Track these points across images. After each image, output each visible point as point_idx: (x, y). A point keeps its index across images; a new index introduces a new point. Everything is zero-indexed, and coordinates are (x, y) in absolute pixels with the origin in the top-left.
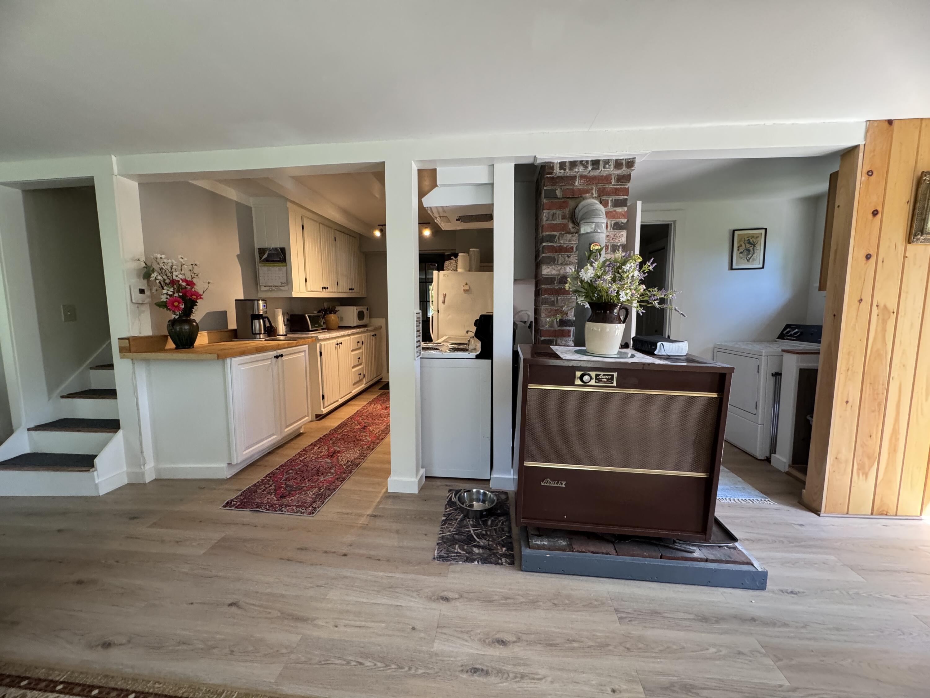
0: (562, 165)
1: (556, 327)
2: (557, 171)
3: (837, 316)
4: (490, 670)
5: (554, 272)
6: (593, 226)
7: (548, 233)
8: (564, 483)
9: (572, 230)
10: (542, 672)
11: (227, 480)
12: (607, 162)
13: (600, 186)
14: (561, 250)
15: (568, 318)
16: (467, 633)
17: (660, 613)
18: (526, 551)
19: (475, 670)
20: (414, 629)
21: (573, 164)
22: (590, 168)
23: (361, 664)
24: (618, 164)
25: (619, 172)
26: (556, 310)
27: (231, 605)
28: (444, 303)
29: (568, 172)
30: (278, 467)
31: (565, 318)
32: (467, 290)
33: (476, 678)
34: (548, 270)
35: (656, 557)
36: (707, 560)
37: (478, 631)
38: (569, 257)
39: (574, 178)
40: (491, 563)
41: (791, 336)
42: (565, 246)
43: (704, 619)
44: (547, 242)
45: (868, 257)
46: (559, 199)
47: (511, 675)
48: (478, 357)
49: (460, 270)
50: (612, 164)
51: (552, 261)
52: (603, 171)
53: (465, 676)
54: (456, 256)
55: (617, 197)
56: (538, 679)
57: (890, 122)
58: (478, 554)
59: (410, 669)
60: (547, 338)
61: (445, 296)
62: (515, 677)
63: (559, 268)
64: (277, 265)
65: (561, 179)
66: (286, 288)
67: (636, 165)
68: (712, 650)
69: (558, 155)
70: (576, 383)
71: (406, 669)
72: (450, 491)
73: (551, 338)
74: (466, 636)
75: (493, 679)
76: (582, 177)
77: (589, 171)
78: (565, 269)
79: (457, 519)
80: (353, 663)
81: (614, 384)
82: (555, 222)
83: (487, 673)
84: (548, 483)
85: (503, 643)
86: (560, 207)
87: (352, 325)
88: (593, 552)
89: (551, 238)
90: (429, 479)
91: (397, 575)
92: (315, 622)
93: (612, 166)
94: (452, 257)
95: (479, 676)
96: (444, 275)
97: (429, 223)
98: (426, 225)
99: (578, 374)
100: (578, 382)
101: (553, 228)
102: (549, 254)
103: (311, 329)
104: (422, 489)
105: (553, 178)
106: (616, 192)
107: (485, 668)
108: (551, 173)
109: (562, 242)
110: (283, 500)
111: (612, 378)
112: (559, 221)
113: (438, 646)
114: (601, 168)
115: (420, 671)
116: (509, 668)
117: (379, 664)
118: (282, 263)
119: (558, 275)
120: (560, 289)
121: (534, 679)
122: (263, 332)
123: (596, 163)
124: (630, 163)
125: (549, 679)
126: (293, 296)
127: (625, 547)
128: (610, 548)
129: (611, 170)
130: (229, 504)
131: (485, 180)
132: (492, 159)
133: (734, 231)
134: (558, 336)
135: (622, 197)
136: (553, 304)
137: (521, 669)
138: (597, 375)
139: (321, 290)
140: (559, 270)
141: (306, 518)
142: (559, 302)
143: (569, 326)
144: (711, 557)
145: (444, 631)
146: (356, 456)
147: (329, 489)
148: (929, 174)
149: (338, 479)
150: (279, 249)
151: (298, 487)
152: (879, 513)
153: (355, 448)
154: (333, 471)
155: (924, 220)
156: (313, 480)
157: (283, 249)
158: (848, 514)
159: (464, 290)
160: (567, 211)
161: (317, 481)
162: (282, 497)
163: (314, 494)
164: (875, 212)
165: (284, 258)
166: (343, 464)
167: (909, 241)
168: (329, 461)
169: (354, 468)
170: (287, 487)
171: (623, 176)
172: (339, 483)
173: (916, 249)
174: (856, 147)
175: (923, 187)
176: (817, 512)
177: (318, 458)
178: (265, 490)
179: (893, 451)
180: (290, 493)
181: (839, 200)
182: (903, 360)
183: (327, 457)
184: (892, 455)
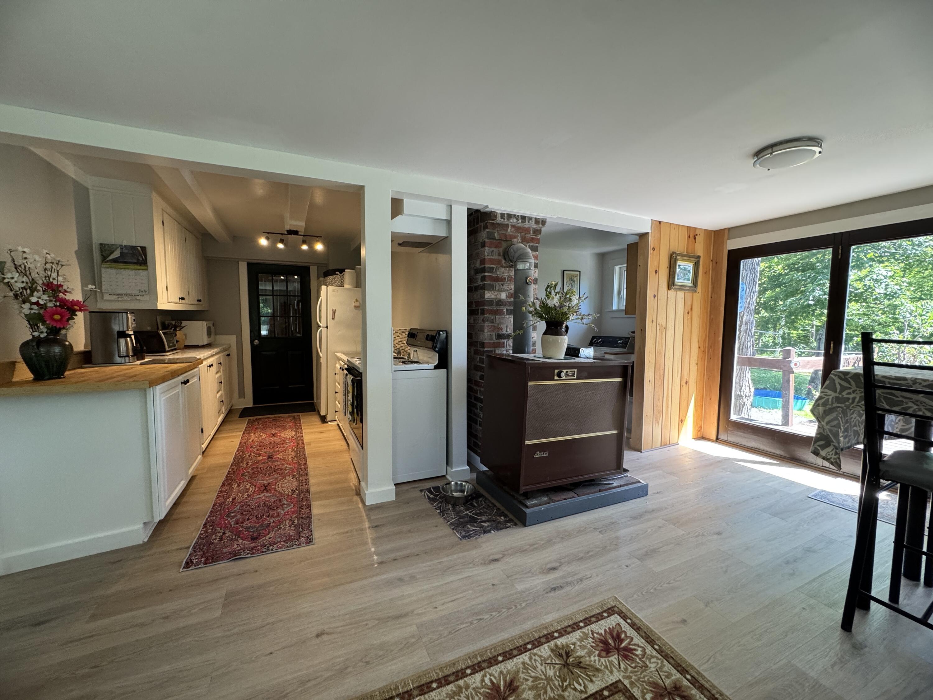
0: (502, 215)
1: (495, 340)
2: (499, 220)
3: (643, 330)
4: (562, 585)
5: (493, 297)
6: (528, 264)
7: (488, 266)
8: (547, 453)
9: (504, 265)
10: (588, 573)
11: (144, 544)
12: (530, 218)
13: (523, 234)
14: (497, 279)
15: (503, 333)
16: (529, 572)
17: (615, 523)
18: (528, 511)
19: (554, 589)
20: (493, 585)
21: (510, 216)
22: (520, 221)
23: (481, 619)
24: (537, 221)
25: (535, 226)
26: (494, 326)
27: (318, 636)
28: (333, 319)
29: (506, 222)
30: (208, 514)
31: (500, 332)
32: (358, 307)
33: (558, 593)
34: (489, 295)
35: (597, 492)
36: (621, 486)
37: (535, 569)
38: (503, 285)
39: (507, 226)
40: (501, 529)
41: (597, 343)
42: (500, 276)
43: (634, 518)
44: (488, 272)
45: (655, 296)
46: (497, 240)
47: (575, 582)
48: (436, 367)
49: (347, 286)
50: (533, 220)
51: (491, 288)
52: (527, 225)
53: (551, 594)
54: (342, 271)
55: (532, 244)
56: (590, 577)
57: (660, 222)
58: (488, 526)
59: (516, 606)
60: (489, 349)
61: (334, 312)
62: (578, 582)
63: (496, 293)
64: (134, 267)
65: (499, 224)
66: (146, 298)
67: (547, 224)
68: (649, 530)
69: (499, 208)
71: (514, 608)
72: (421, 491)
73: (491, 349)
74: (530, 575)
75: (568, 589)
76: (513, 226)
77: (520, 223)
78: (500, 295)
79: (449, 509)
80: (475, 622)
81: (575, 378)
82: (493, 258)
83: (562, 587)
84: (539, 455)
85: (554, 569)
86: (496, 247)
87: (200, 344)
88: (565, 499)
89: (491, 270)
90: (398, 486)
91: (445, 559)
92: (415, 612)
93: (533, 222)
94: (337, 273)
95: (559, 590)
96: (334, 291)
97: (321, 237)
98: (317, 239)
99: (556, 371)
100: (556, 378)
101: (492, 261)
102: (490, 282)
103: (167, 349)
104: (397, 494)
105: (493, 223)
106: (532, 240)
107: (558, 585)
108: (494, 220)
109: (498, 273)
110: (260, 541)
111: (574, 374)
112: (495, 257)
113: (520, 587)
114: (527, 222)
115: (524, 605)
116: (570, 579)
117: (494, 614)
118: (141, 266)
119: (496, 299)
120: (497, 310)
121: (587, 578)
122: (131, 354)
123: (524, 218)
124: (544, 222)
125: (594, 575)
126: (158, 308)
127: (579, 491)
128: (571, 494)
129: (532, 225)
130: (188, 564)
131: (444, 217)
132: (451, 201)
133: (564, 271)
134: (496, 347)
135: (535, 245)
136: (492, 321)
137: (577, 577)
138: (567, 372)
139: (178, 300)
140: (496, 295)
141: (304, 549)
142: (497, 320)
143: (504, 339)
144: (622, 484)
145: (514, 577)
146: (295, 484)
147: (302, 518)
148: (675, 253)
149: (301, 507)
150: (139, 248)
151: (262, 525)
152: (664, 445)
153: (284, 477)
154: (285, 502)
155: (674, 278)
156: (272, 516)
157: (144, 249)
158: (652, 449)
159: (355, 306)
160: (501, 250)
161: (278, 515)
162: (254, 539)
163: (290, 526)
164: (656, 272)
165: (141, 259)
166: (290, 494)
167: (669, 289)
168: (269, 494)
169: (307, 494)
170: (247, 529)
171: (537, 230)
172: (308, 511)
173: (672, 293)
174: (648, 233)
175: (673, 260)
176: (640, 451)
177: (251, 495)
178: (221, 539)
179: (667, 407)
180: (260, 533)
181: (640, 262)
182: (669, 354)
183: (262, 492)
184: (667, 409)
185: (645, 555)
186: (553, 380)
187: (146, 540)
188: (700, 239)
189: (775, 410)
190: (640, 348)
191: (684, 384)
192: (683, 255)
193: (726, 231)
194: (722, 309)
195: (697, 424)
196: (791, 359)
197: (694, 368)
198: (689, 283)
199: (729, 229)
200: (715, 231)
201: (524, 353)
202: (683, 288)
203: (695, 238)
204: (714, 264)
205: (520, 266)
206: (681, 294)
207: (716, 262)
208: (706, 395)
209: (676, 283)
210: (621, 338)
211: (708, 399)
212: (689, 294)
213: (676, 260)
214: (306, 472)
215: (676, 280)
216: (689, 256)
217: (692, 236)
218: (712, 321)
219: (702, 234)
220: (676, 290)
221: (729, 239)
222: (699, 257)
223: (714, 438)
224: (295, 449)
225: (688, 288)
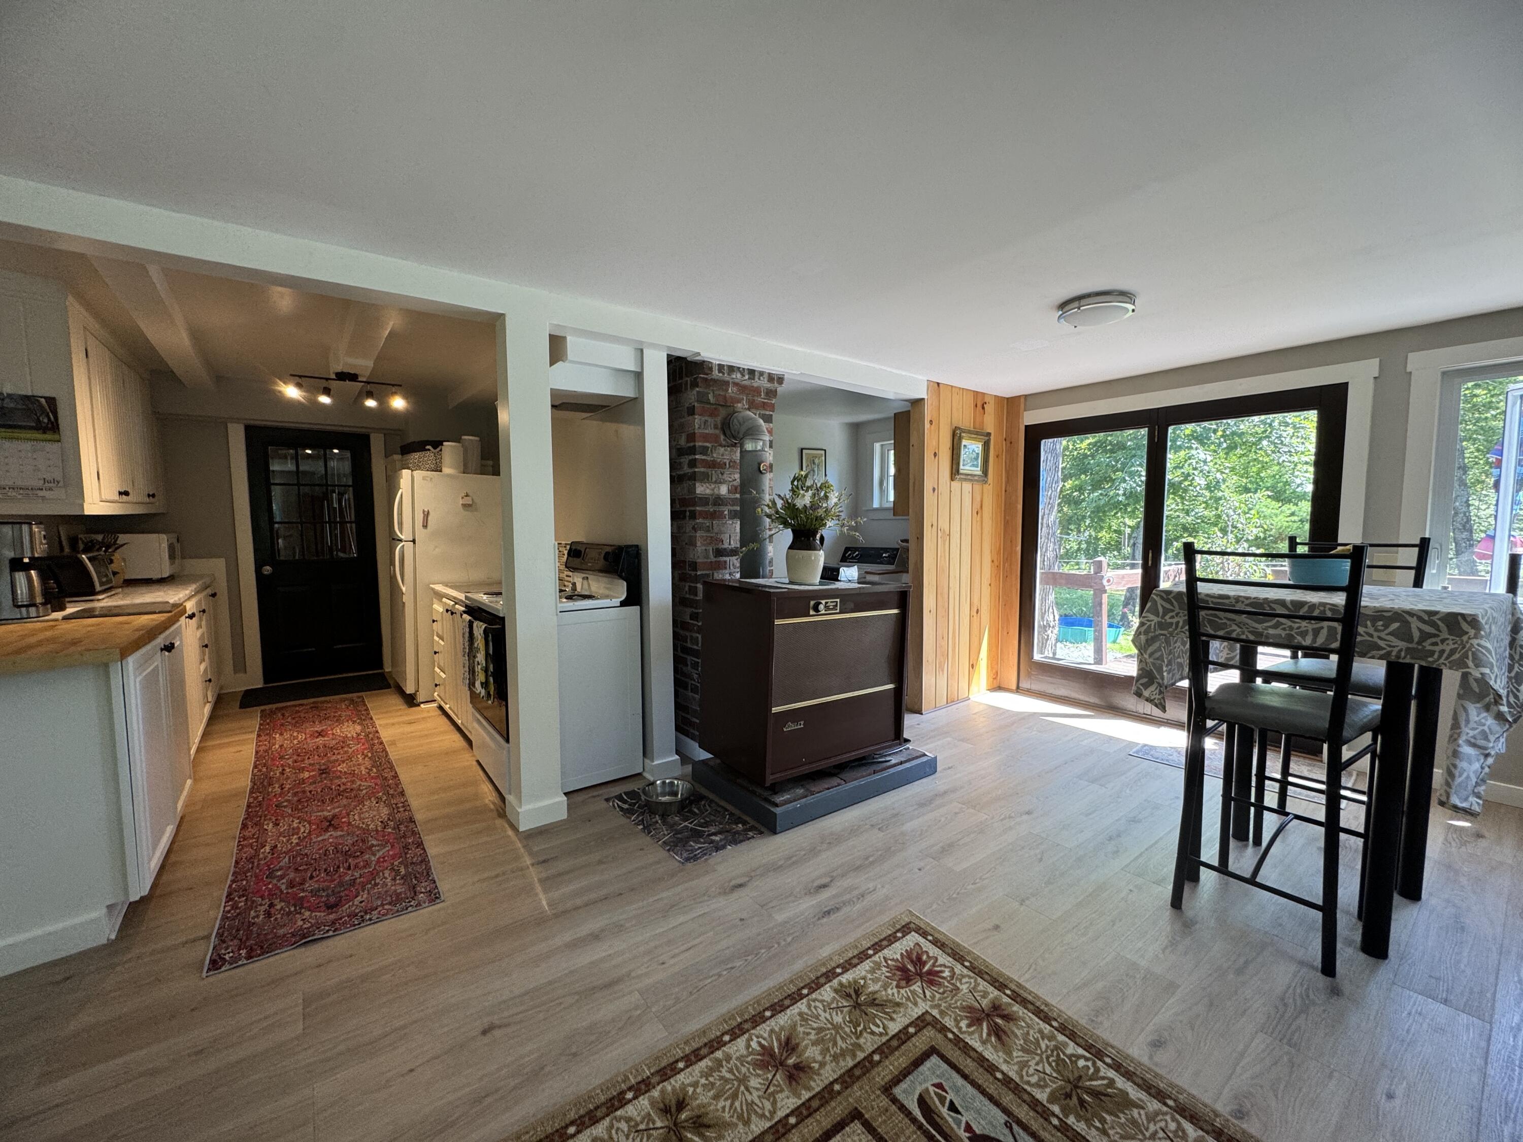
0: (721, 367)
1: (712, 558)
2: (716, 374)
3: (920, 538)
5: (708, 491)
6: (761, 443)
7: (700, 444)
8: (802, 723)
9: (724, 443)
10: (871, 886)
11: (111, 944)
12: (761, 374)
13: (750, 397)
14: (714, 465)
15: (724, 546)
16: (790, 895)
18: (778, 811)
19: (828, 913)
20: (742, 920)
21: (732, 369)
22: (747, 377)
23: (732, 968)
24: (771, 377)
25: (769, 385)
26: (711, 537)
27: (484, 1032)
28: (425, 526)
29: (726, 377)
30: (230, 878)
31: (721, 546)
32: (470, 505)
33: (833, 917)
34: (702, 489)
35: (870, 775)
36: (901, 763)
37: (798, 890)
38: (722, 474)
39: (727, 383)
40: (741, 841)
42: (718, 460)
43: (921, 805)
44: (700, 454)
45: (934, 490)
46: (712, 404)
47: (855, 900)
48: (623, 604)
49: (447, 470)
50: (766, 376)
51: (706, 478)
52: (756, 383)
53: (825, 920)
54: (437, 444)
55: (763, 412)
56: (874, 890)
57: (938, 384)
58: (721, 840)
59: (779, 944)
60: (704, 572)
61: (426, 515)
62: (859, 899)
63: (713, 486)
65: (715, 381)
66: (59, 493)
67: (785, 382)
68: (943, 819)
69: (717, 357)
71: (776, 945)
72: (607, 800)
73: (707, 572)
74: (792, 898)
75: (845, 910)
76: (736, 384)
77: (745, 380)
78: (719, 489)
79: (657, 822)
80: (724, 973)
81: (839, 611)
82: (707, 431)
83: (838, 909)
84: (790, 727)
85: (824, 886)
86: (712, 415)
88: (828, 789)
89: (704, 450)
90: (571, 796)
91: (664, 895)
92: (633, 974)
93: (766, 380)
94: (428, 447)
95: (834, 913)
96: (424, 478)
97: (400, 386)
98: (394, 389)
99: (812, 603)
100: (812, 612)
101: (706, 437)
102: (702, 470)
104: (570, 807)
105: (706, 380)
106: (764, 406)
107: (832, 907)
108: (707, 374)
109: (715, 455)
111: (836, 605)
112: (710, 431)
113: (780, 917)
114: (756, 379)
115: (789, 939)
116: (847, 897)
117: (750, 958)
118: (44, 433)
119: (712, 495)
120: (715, 511)
121: (870, 892)
122: (39, 600)
123: (752, 372)
124: (780, 380)
125: (879, 886)
126: (86, 513)
127: (846, 775)
128: (835, 781)
129: (764, 383)
130: (216, 964)
131: (632, 366)
132: (641, 342)
133: (802, 449)
134: (715, 569)
135: (767, 413)
136: (708, 530)
137: (856, 892)
138: (826, 603)
139: (116, 497)
140: (713, 490)
141: (427, 912)
142: (715, 526)
143: (726, 556)
144: (903, 759)
145: (771, 905)
146: (385, 811)
147: (412, 863)
148: (959, 428)
149: (406, 847)
150: (43, 400)
151: (341, 884)
152: (951, 701)
153: (362, 802)
154: (375, 842)
155: (958, 464)
156: (356, 866)
157: (52, 401)
158: (936, 708)
159: (464, 505)
160: (719, 420)
161: (367, 864)
162: (330, 907)
163: (394, 879)
164: (935, 454)
165: (46, 420)
166: (379, 829)
167: (952, 479)
168: (339, 833)
169: (412, 825)
170: (315, 893)
171: (771, 390)
172: (419, 851)
173: (956, 485)
174: (923, 399)
175: (956, 438)
176: (919, 712)
177: (305, 837)
178: (268, 914)
179: (954, 647)
180: (341, 897)
181: (913, 440)
182: (954, 572)
183: (326, 830)
184: (954, 650)
185: (942, 852)
186: (808, 615)
187: (113, 937)
188: (990, 408)
189: (1084, 644)
190: (916, 564)
191: (975, 614)
192: (969, 432)
193: (1022, 400)
194: (1020, 507)
195: (992, 670)
196: (1103, 573)
197: (986, 590)
198: (978, 471)
199: (1026, 396)
200: (1008, 399)
201: (758, 577)
202: (969, 478)
203: (983, 408)
204: (1009, 444)
205: (749, 446)
206: (967, 486)
207: (1010, 442)
208: (1003, 628)
209: (961, 471)
210: (886, 550)
211: (1005, 633)
212: (977, 487)
213: (960, 438)
214: (399, 790)
215: (961, 467)
216: (977, 433)
217: (979, 405)
218: (1007, 524)
219: (992, 402)
220: (961, 480)
221: (1025, 410)
222: (989, 434)
223: (1014, 687)
224: (370, 755)
225: (976, 478)
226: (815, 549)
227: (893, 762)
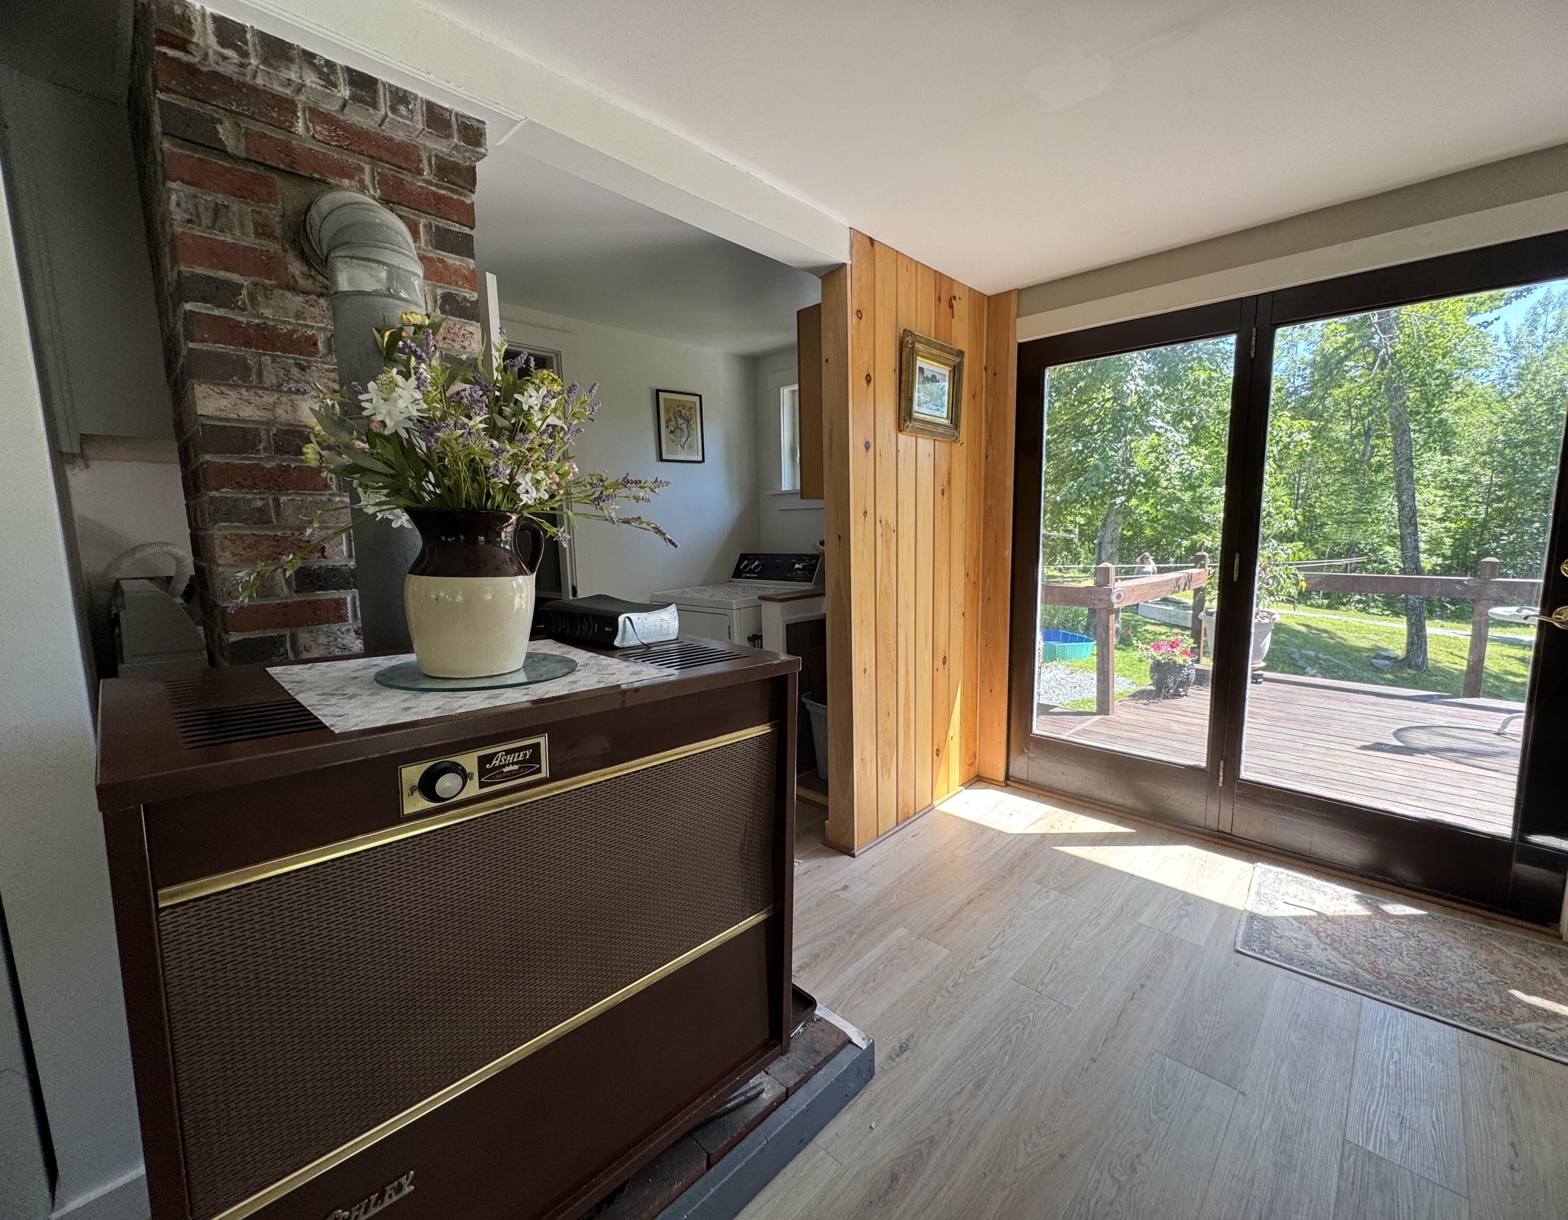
0: (228, 31)
1: (285, 593)
5: (248, 412)
6: (382, 274)
7: (201, 271)
8: (408, 1180)
9: (303, 283)
12: (400, 98)
13: (384, 168)
14: (267, 339)
15: (330, 563)
22: (345, 91)
24: (435, 118)
26: (275, 539)
29: (259, 72)
31: (315, 562)
34: (224, 403)
36: (788, 1094)
38: (303, 369)
39: (284, 103)
41: (749, 572)
42: (285, 329)
44: (204, 300)
45: (866, 446)
46: (235, 158)
50: (416, 106)
51: (234, 373)
52: (390, 124)
55: (442, 223)
57: (870, 240)
60: (255, 635)
63: (269, 399)
65: (229, 86)
67: (489, 145)
70: (409, 809)
73: (271, 633)
77: (342, 102)
78: (295, 408)
81: (545, 773)
82: (227, 239)
89: (220, 292)
93: (419, 120)
99: (412, 774)
100: (415, 803)
101: (223, 255)
102: (217, 347)
106: (438, 205)
109: (268, 312)
111: (536, 757)
112: (243, 237)
114: (385, 109)
119: (269, 423)
120: (282, 468)
124: (471, 133)
129: (416, 131)
133: (658, 390)
134: (300, 625)
135: (457, 228)
136: (261, 518)
140: (272, 409)
142: (288, 511)
143: (338, 588)
144: (791, 1078)
148: (911, 333)
152: (904, 818)
155: (910, 400)
158: (879, 837)
160: (274, 213)
164: (868, 379)
167: (900, 429)
171: (455, 167)
173: (905, 440)
174: (843, 266)
175: (906, 351)
176: (848, 851)
179: (908, 727)
181: (828, 350)
182: (906, 597)
184: (907, 734)
186: (397, 818)
188: (962, 308)
190: (837, 586)
191: (941, 665)
192: (928, 343)
193: (1014, 297)
194: (1010, 483)
195: (967, 749)
196: (1111, 586)
197: (958, 624)
198: (941, 415)
199: (1020, 292)
200: (989, 297)
202: (928, 428)
203: (951, 306)
204: (991, 377)
206: (926, 444)
207: (993, 372)
208: (982, 682)
209: (916, 415)
210: (800, 558)
211: (987, 691)
212: (942, 447)
213: (913, 353)
215: (915, 407)
216: (942, 348)
217: (945, 298)
218: (988, 513)
219: (965, 297)
220: (918, 432)
221: (1018, 316)
222: (960, 354)
223: (1001, 777)
225: (941, 430)
226: (497, 571)
227: (767, 1097)
